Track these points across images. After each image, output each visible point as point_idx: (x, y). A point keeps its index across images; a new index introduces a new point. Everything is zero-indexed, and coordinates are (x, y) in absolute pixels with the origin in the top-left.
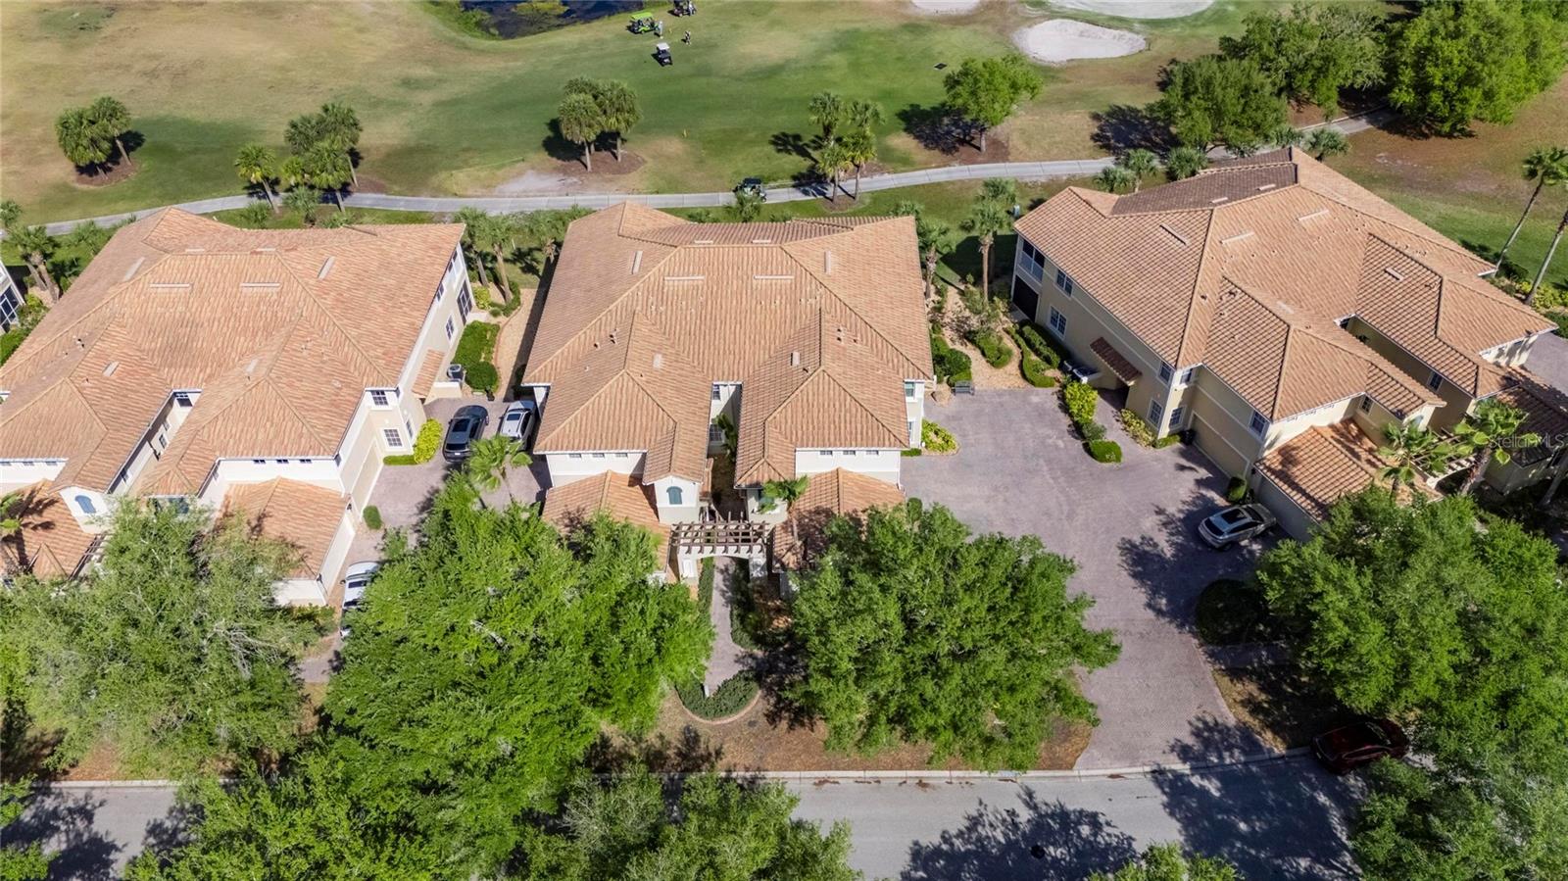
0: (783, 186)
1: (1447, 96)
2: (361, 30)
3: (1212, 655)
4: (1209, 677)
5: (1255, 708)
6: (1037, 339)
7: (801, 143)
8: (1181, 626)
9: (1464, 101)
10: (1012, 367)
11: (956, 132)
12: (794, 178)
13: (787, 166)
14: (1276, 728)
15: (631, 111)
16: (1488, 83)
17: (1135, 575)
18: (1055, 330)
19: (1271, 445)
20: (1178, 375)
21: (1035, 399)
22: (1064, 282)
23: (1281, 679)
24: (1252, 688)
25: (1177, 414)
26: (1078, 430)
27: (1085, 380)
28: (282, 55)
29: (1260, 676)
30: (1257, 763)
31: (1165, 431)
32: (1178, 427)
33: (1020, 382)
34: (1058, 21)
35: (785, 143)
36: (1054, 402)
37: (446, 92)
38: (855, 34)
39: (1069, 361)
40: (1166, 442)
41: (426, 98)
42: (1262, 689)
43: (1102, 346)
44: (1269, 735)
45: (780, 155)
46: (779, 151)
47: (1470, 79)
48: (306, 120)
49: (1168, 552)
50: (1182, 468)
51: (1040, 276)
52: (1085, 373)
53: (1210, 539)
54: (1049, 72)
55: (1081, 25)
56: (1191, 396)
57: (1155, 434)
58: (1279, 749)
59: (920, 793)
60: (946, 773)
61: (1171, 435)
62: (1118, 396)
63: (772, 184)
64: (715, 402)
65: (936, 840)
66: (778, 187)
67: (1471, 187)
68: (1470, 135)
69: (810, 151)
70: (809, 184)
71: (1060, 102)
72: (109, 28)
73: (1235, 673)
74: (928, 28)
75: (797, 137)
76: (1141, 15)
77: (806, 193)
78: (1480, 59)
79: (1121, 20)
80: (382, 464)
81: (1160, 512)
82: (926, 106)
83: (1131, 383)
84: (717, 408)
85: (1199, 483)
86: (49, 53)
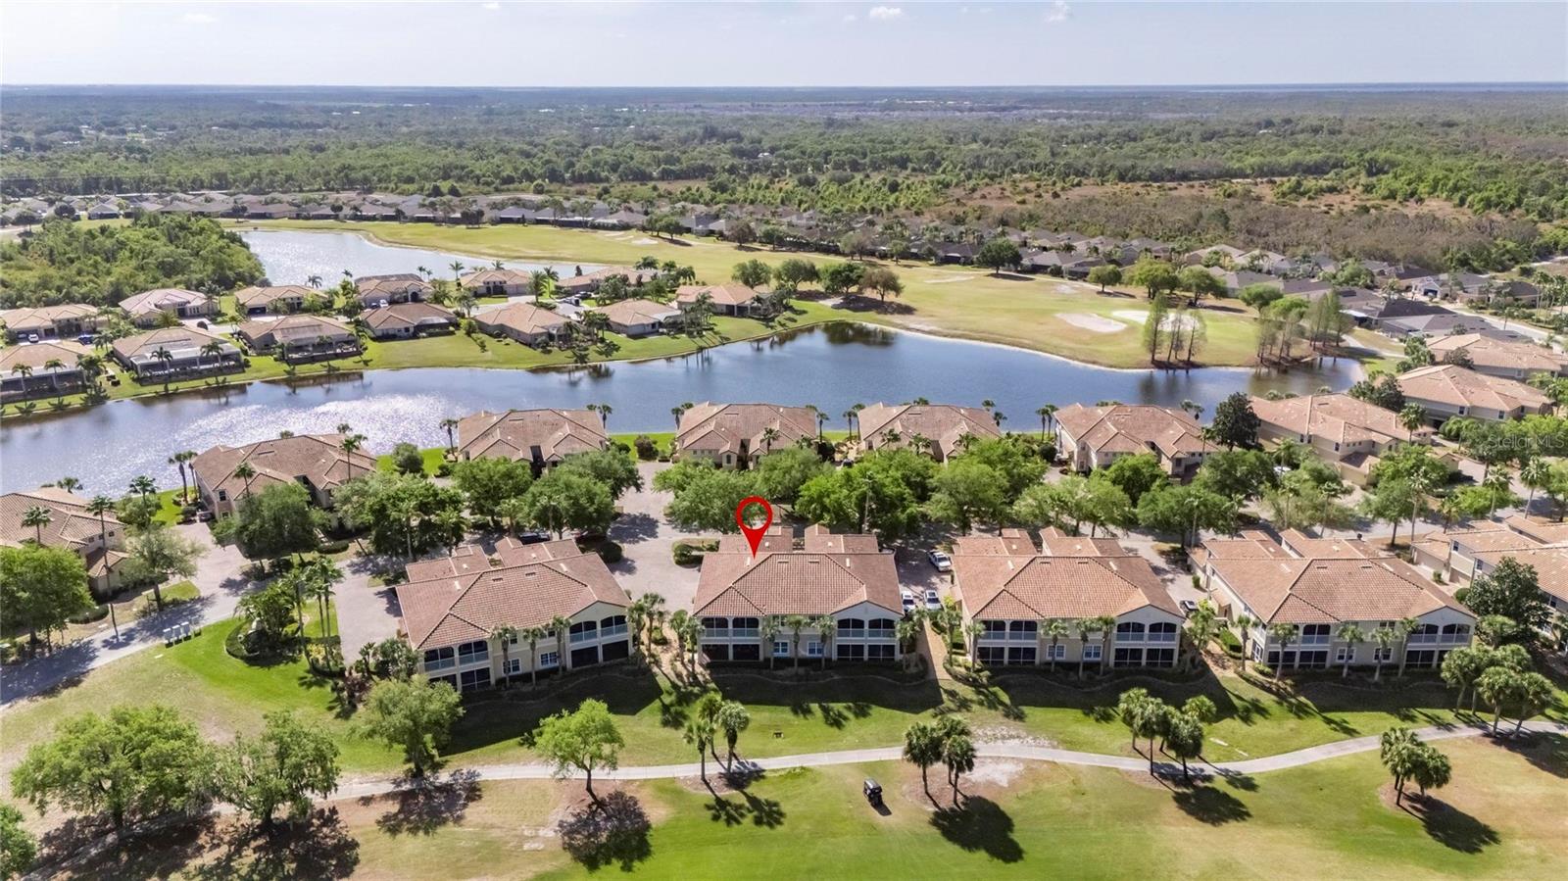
0: (773, 771)
7: (756, 813)
12: (763, 777)
13: (771, 788)
35: (770, 814)
45: (777, 799)
46: (776, 804)
63: (783, 773)
66: (778, 770)
69: (747, 804)
70: (751, 772)
75: (758, 821)
77: (754, 765)
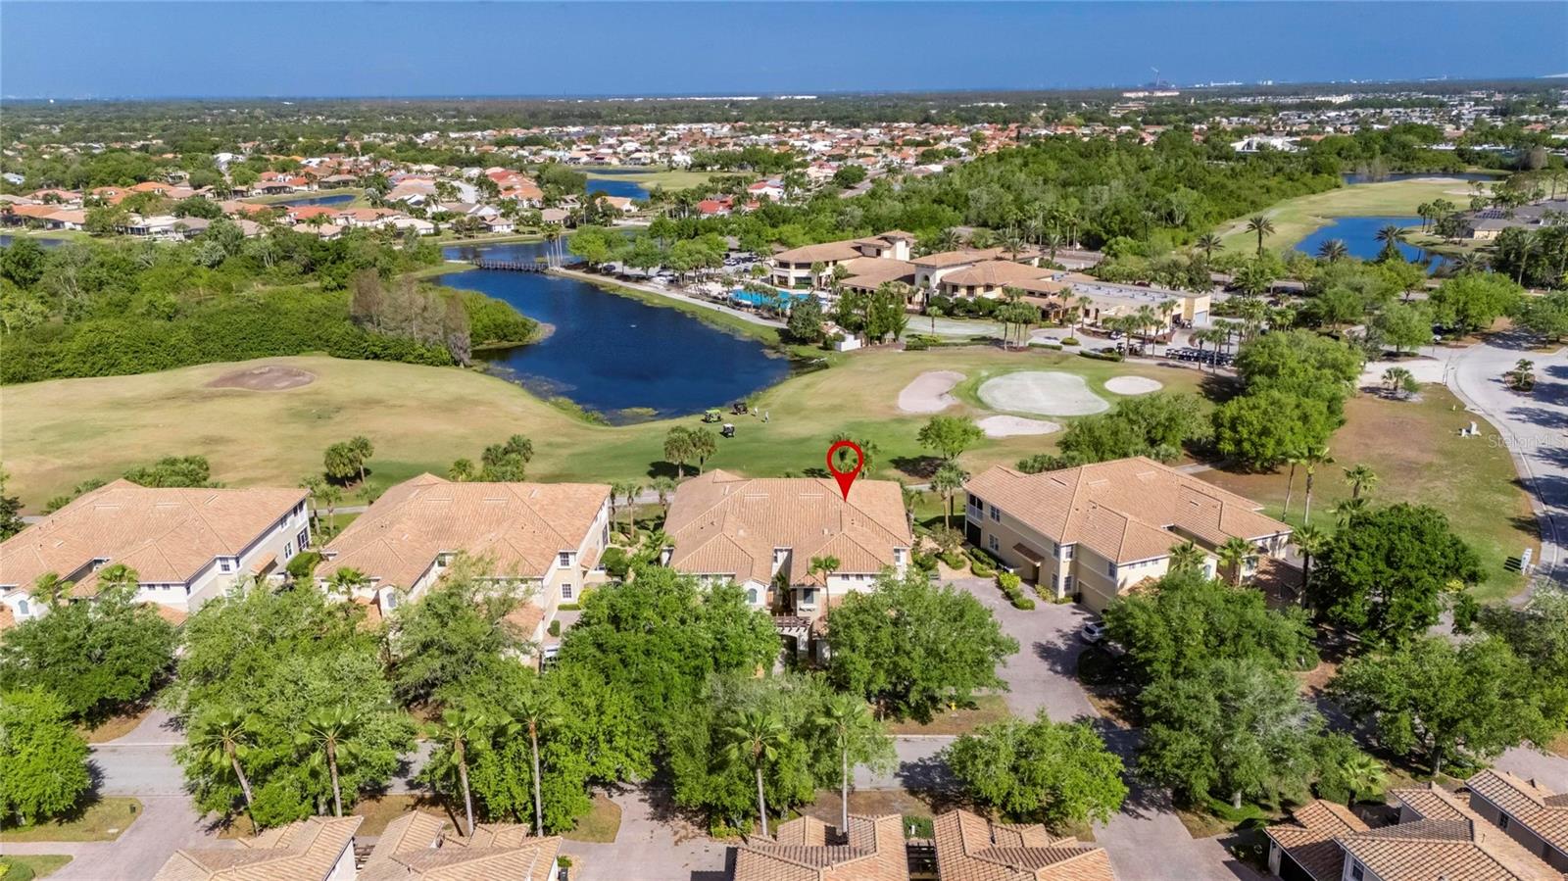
1: (1253, 444)
2: (516, 420)
3: (1088, 689)
4: (1086, 699)
5: (1113, 710)
6: (981, 554)
8: (1070, 678)
9: (1263, 445)
10: (967, 569)
11: (929, 469)
14: (1125, 719)
15: (712, 446)
16: (1277, 434)
17: (1042, 657)
18: (993, 550)
19: (1122, 585)
20: (1064, 551)
21: (980, 583)
22: (996, 513)
23: (1129, 699)
24: (1112, 703)
25: (1068, 580)
26: (1008, 596)
27: (1012, 571)
28: (461, 430)
29: (1118, 698)
30: (1113, 733)
31: (1062, 594)
32: (1071, 591)
33: (971, 576)
34: (1000, 417)
36: (994, 584)
37: (577, 449)
38: (861, 424)
39: (1001, 563)
40: (1063, 602)
41: (565, 452)
42: (1118, 703)
43: (1020, 547)
44: (1121, 721)
47: (1265, 432)
48: (497, 447)
49: (1063, 647)
50: (1075, 613)
51: (981, 516)
52: (1012, 567)
53: (1088, 638)
54: (993, 442)
55: (1017, 419)
56: (1075, 567)
57: (1056, 595)
58: (1127, 727)
59: (906, 744)
60: (921, 736)
61: (1067, 596)
62: (1033, 580)
64: (775, 564)
65: (916, 761)
67: (1274, 496)
68: (1278, 473)
71: (1000, 455)
72: (338, 418)
73: (1101, 696)
74: (910, 421)
75: (821, 470)
76: (1058, 414)
78: (1271, 421)
79: (1044, 416)
80: (556, 609)
81: (1059, 631)
82: (909, 456)
83: (1038, 564)
84: (776, 568)
85: (1084, 619)
86: (299, 429)
